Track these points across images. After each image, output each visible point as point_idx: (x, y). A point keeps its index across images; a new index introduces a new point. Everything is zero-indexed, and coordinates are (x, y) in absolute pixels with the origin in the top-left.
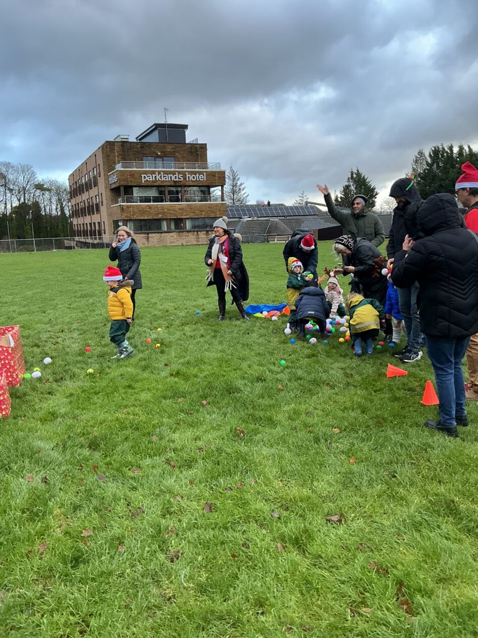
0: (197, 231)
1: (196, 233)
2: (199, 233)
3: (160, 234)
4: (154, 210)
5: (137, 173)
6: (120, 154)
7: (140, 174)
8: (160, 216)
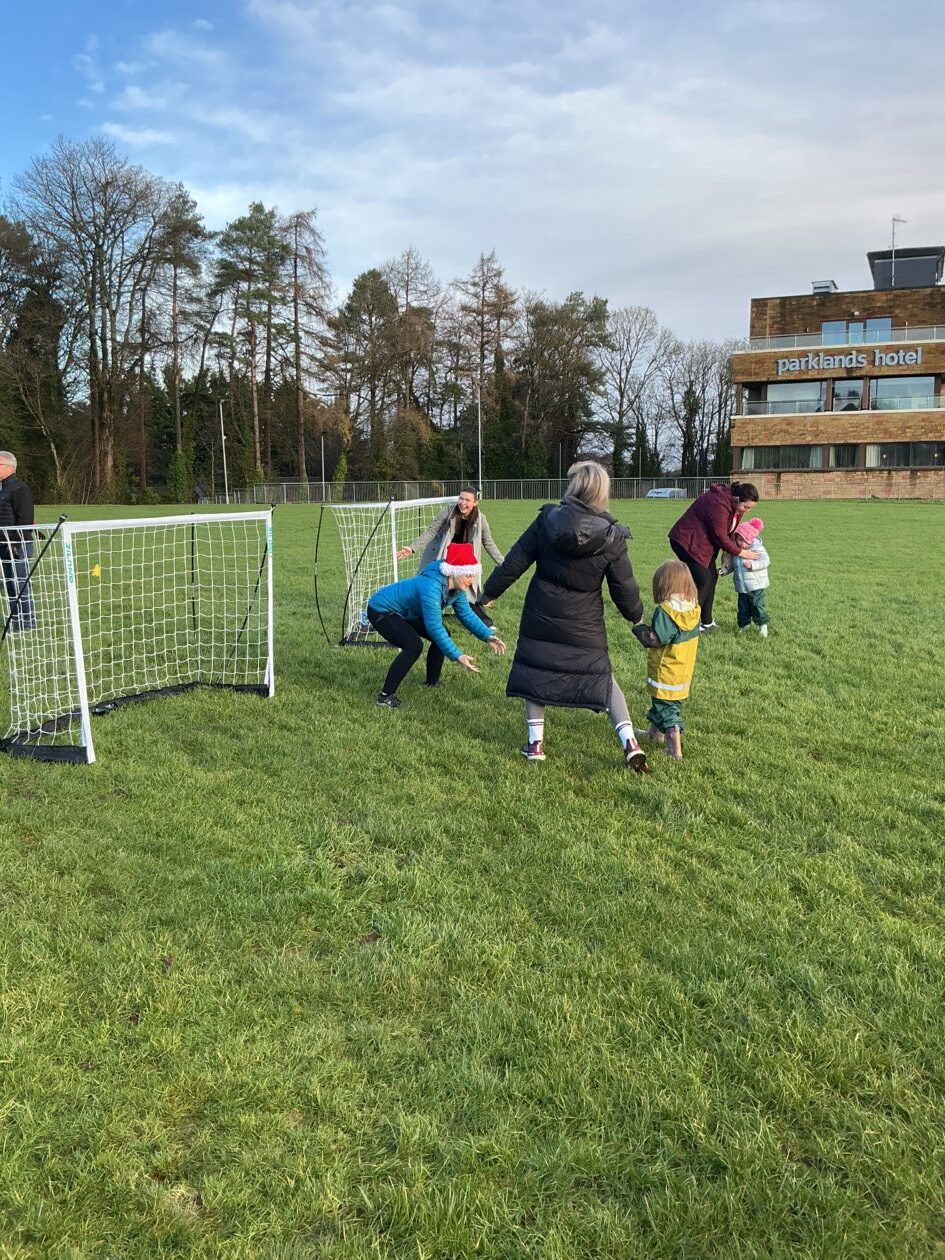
0: (889, 471)
1: (886, 474)
2: (893, 473)
3: (805, 475)
4: (797, 428)
5: (770, 358)
6: (776, 322)
7: (775, 359)
8: (809, 439)
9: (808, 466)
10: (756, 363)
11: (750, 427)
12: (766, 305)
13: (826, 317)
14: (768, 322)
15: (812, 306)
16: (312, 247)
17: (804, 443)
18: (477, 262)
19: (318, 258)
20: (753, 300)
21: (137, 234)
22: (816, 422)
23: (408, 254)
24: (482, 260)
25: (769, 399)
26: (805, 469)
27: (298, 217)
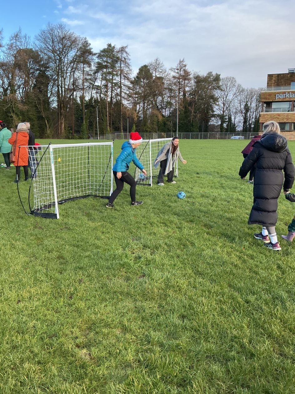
3: (284, 132)
4: (281, 117)
5: (273, 94)
6: (276, 82)
7: (275, 94)
8: (285, 121)
9: (284, 129)
10: (269, 95)
11: (266, 116)
12: (272, 76)
13: (293, 80)
14: (273, 82)
15: (288, 77)
16: (126, 57)
17: (283, 122)
18: (179, 62)
19: (128, 61)
20: (268, 75)
21: (72, 54)
22: (288, 115)
23: (156, 60)
24: (180, 61)
25: (272, 108)
26: (284, 130)
27: (122, 48)
